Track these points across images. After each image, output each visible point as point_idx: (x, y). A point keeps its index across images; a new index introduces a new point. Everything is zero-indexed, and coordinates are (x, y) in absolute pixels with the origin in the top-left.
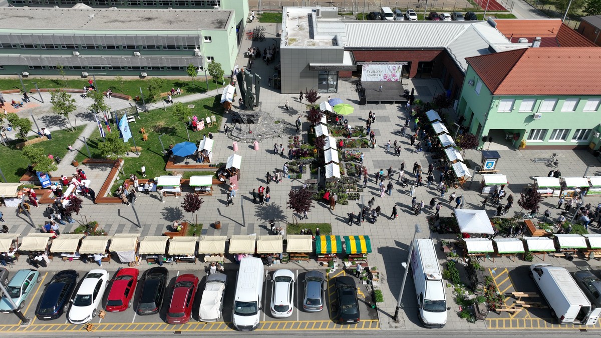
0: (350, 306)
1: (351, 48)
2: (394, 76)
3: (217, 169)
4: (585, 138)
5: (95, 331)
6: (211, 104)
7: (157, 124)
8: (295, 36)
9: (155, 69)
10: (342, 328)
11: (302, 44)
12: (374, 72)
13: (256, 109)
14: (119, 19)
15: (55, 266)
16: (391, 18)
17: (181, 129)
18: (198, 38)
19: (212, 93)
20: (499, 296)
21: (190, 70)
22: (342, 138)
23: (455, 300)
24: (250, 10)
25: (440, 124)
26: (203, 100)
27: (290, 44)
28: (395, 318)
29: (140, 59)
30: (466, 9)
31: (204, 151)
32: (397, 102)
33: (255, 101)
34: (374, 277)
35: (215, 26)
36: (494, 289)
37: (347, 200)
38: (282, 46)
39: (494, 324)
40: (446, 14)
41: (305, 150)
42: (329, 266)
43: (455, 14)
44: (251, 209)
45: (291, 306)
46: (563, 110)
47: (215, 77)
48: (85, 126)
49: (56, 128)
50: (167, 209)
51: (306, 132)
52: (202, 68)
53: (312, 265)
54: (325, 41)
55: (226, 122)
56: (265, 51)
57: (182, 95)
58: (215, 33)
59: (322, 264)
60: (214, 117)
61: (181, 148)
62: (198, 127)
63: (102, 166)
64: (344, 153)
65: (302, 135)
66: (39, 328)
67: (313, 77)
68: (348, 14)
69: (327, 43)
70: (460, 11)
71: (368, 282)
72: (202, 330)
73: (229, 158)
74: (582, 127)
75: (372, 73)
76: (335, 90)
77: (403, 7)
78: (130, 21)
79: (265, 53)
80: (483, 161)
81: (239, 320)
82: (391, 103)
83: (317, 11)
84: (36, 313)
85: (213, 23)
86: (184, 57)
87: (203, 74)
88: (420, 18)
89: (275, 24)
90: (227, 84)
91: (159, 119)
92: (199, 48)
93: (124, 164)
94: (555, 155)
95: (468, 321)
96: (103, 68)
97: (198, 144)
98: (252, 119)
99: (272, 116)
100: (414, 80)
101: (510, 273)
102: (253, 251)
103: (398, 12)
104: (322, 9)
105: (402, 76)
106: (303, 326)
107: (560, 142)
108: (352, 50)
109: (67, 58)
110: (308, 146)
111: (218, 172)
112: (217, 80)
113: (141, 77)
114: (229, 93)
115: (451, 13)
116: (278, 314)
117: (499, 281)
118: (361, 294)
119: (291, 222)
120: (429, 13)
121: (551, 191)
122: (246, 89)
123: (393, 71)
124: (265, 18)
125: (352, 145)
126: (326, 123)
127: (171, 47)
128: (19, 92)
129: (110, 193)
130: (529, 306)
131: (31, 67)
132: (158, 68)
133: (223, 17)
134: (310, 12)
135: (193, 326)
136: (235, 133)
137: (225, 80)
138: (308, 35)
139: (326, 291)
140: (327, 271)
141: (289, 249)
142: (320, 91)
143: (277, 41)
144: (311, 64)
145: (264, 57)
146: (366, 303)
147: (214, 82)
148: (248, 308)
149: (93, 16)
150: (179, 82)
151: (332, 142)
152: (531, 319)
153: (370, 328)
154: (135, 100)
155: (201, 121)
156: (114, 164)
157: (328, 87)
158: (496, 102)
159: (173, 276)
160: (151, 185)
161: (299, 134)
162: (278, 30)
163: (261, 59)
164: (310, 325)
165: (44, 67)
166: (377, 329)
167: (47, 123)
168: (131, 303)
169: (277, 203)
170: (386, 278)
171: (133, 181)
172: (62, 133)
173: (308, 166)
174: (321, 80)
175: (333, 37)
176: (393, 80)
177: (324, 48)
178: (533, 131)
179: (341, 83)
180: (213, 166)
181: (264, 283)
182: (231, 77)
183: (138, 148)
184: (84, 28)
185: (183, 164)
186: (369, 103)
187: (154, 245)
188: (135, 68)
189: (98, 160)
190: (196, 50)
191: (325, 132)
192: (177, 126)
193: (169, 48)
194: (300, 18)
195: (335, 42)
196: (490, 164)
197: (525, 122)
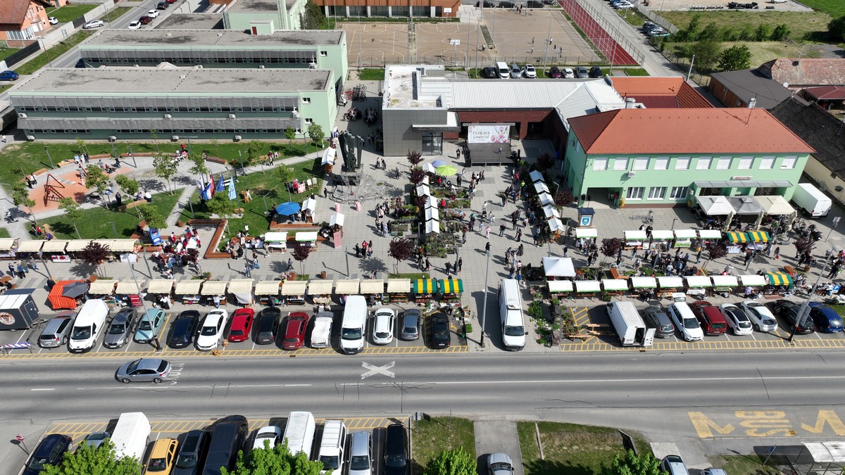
0: (442, 334)
1: (457, 109)
2: (501, 137)
3: (320, 228)
4: (683, 196)
5: (220, 356)
6: (310, 167)
7: (257, 187)
8: (397, 96)
9: (250, 132)
10: (435, 351)
11: (405, 105)
12: (481, 133)
13: (358, 171)
14: (212, 80)
15: (177, 308)
16: (507, 75)
17: (281, 191)
18: (296, 100)
19: (311, 156)
20: (575, 328)
21: (288, 132)
22: (445, 199)
23: (536, 331)
24: (349, 66)
25: (542, 184)
26: (302, 163)
27: (392, 105)
28: (481, 344)
29: (235, 121)
30: (591, 63)
31: (307, 211)
32: (503, 164)
33: (357, 163)
34: (466, 314)
35: (314, 87)
36: (572, 323)
37: (446, 254)
38: (384, 108)
39: (567, 348)
40: (568, 70)
41: (407, 210)
42: (426, 306)
43: (578, 69)
44: (355, 262)
45: (391, 333)
46: (656, 168)
47: (316, 139)
48: (183, 189)
49: (154, 192)
50: (275, 263)
51: (409, 194)
52: (299, 131)
53: (411, 305)
54: (429, 102)
55: (328, 185)
56: (366, 111)
57: (280, 159)
58: (315, 95)
59: (419, 305)
60: (315, 179)
61: (285, 208)
62: (299, 189)
63: (207, 226)
64: (446, 213)
65: (405, 197)
66: (172, 354)
67: (417, 139)
68: (459, 70)
69: (430, 104)
70: (585, 66)
71: (460, 319)
72: (314, 354)
73: (332, 216)
74: (678, 185)
75: (480, 134)
76: (440, 152)
77: (521, 62)
78: (224, 82)
79: (367, 114)
80: (579, 219)
81: (346, 344)
82: (497, 165)
83: (422, 70)
84: (167, 343)
85: (311, 84)
86: (281, 119)
87: (302, 136)
88: (540, 75)
89: (378, 81)
90: (326, 147)
91: (258, 182)
92: (297, 109)
93: (228, 224)
94: (651, 212)
95: (545, 346)
96: (195, 131)
97: (301, 204)
98: (354, 181)
99: (374, 178)
100: (525, 141)
101: (589, 311)
102: (357, 291)
103: (516, 67)
104: (427, 67)
105: (511, 136)
106: (401, 350)
107: (659, 200)
108: (459, 112)
109: (158, 121)
110: (410, 206)
111: (321, 231)
112: (316, 142)
113: (235, 140)
114: (330, 155)
115: (574, 68)
116: (379, 340)
117: (577, 317)
118: (453, 327)
119: (392, 273)
120: (549, 68)
121: (640, 243)
122: (348, 150)
123: (500, 132)
124: (366, 74)
125: (454, 206)
126: (428, 184)
127: (268, 109)
128: (109, 157)
129: (219, 250)
130: (599, 334)
131: (119, 131)
132: (253, 131)
133: (322, 77)
134: (415, 70)
135: (305, 352)
136: (336, 195)
137: (325, 143)
138: (411, 95)
139: (423, 326)
140: (424, 310)
141: (389, 290)
142: (424, 153)
143: (379, 101)
144: (413, 126)
145: (366, 119)
146: (457, 334)
147: (313, 145)
148: (353, 334)
149: (184, 77)
150: (275, 145)
151: (433, 201)
152: (600, 344)
153: (459, 352)
154: (231, 164)
155: (302, 183)
156: (218, 224)
157: (432, 149)
158: (590, 161)
159: (285, 316)
160: (258, 241)
161: (402, 195)
162: (380, 88)
163: (362, 121)
164: (408, 350)
165: (132, 131)
166: (465, 352)
167: (144, 187)
168: (250, 335)
169: (379, 257)
170: (477, 315)
171: (240, 239)
172: (161, 196)
173: (409, 225)
174: (424, 142)
175: (437, 98)
176: (502, 142)
177: (427, 109)
178: (630, 189)
179: (445, 144)
180: (316, 225)
181: (367, 320)
182: (330, 140)
183: (241, 209)
184: (178, 90)
185: (286, 223)
186: (474, 165)
187: (268, 288)
188: (228, 131)
189: (202, 221)
190: (294, 112)
191: (428, 193)
192: (277, 189)
193: (265, 110)
194: (403, 77)
195: (439, 103)
196: (586, 221)
197: (621, 180)
